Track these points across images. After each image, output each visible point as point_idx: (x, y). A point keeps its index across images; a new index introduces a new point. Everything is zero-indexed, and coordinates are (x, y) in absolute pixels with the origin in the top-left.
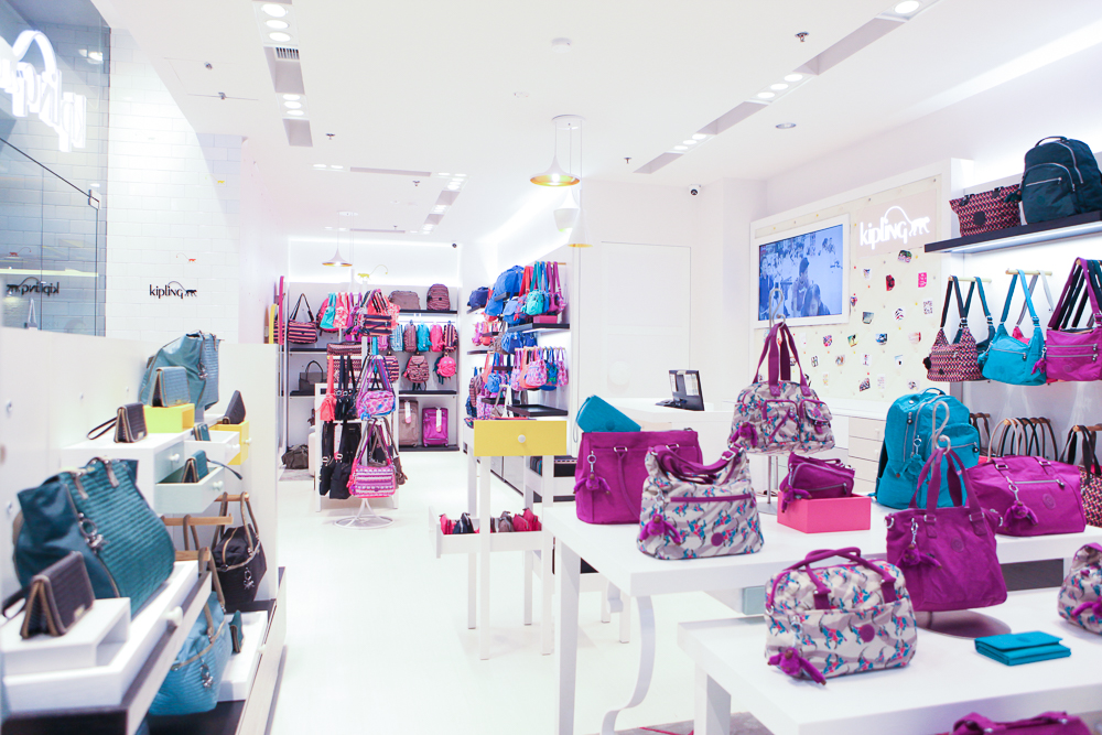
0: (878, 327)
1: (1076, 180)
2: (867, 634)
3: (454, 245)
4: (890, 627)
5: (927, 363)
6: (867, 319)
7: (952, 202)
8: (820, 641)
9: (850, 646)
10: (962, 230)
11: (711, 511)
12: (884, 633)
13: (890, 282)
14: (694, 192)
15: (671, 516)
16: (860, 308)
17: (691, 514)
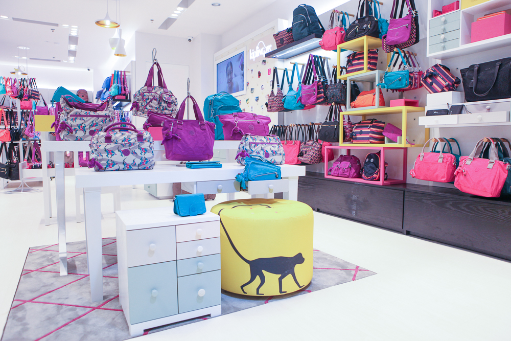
0: (256, 94)
1: (309, 22)
2: (126, 153)
3: (89, 70)
4: (138, 151)
5: (267, 104)
6: (252, 91)
7: (274, 35)
8: (105, 155)
9: (118, 157)
10: (278, 47)
11: (88, 121)
12: (134, 153)
13: (259, 74)
14: (190, 40)
15: (70, 122)
16: (250, 87)
17: (78, 122)
